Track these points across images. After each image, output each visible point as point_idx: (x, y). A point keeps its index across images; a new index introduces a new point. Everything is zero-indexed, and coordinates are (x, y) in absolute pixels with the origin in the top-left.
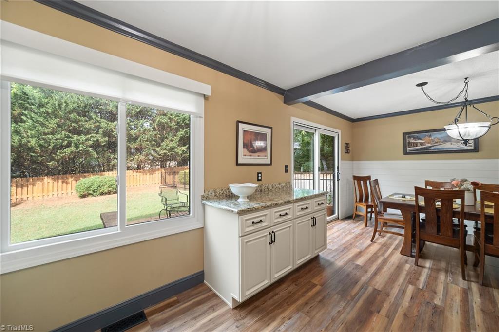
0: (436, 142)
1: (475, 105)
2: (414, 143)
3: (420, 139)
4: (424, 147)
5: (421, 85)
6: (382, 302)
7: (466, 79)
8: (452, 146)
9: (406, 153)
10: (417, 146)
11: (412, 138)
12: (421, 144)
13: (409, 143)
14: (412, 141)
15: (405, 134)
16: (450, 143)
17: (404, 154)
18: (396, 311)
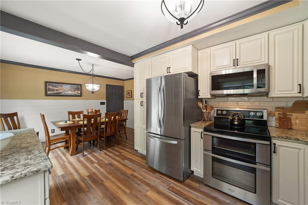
0: (65, 90)
1: (95, 77)
2: (52, 89)
3: (56, 87)
4: (58, 92)
5: (79, 60)
6: (98, 177)
7: (93, 65)
8: (72, 93)
9: (47, 95)
10: (54, 91)
11: (51, 86)
12: (57, 90)
13: (49, 89)
14: (51, 87)
15: (46, 83)
16: (71, 91)
17: (46, 96)
18: (105, 175)
